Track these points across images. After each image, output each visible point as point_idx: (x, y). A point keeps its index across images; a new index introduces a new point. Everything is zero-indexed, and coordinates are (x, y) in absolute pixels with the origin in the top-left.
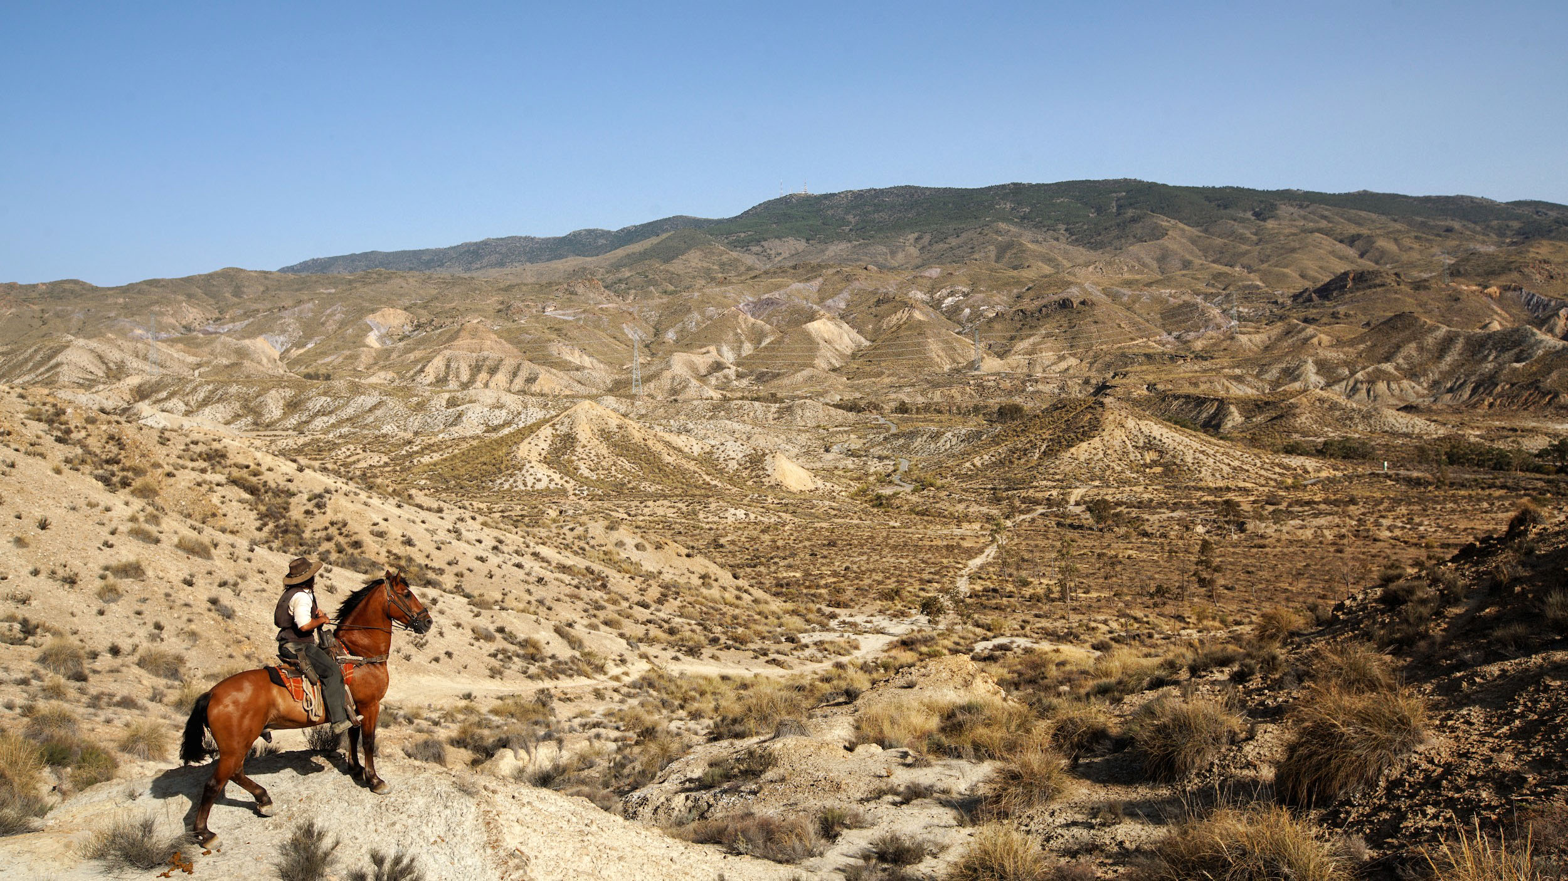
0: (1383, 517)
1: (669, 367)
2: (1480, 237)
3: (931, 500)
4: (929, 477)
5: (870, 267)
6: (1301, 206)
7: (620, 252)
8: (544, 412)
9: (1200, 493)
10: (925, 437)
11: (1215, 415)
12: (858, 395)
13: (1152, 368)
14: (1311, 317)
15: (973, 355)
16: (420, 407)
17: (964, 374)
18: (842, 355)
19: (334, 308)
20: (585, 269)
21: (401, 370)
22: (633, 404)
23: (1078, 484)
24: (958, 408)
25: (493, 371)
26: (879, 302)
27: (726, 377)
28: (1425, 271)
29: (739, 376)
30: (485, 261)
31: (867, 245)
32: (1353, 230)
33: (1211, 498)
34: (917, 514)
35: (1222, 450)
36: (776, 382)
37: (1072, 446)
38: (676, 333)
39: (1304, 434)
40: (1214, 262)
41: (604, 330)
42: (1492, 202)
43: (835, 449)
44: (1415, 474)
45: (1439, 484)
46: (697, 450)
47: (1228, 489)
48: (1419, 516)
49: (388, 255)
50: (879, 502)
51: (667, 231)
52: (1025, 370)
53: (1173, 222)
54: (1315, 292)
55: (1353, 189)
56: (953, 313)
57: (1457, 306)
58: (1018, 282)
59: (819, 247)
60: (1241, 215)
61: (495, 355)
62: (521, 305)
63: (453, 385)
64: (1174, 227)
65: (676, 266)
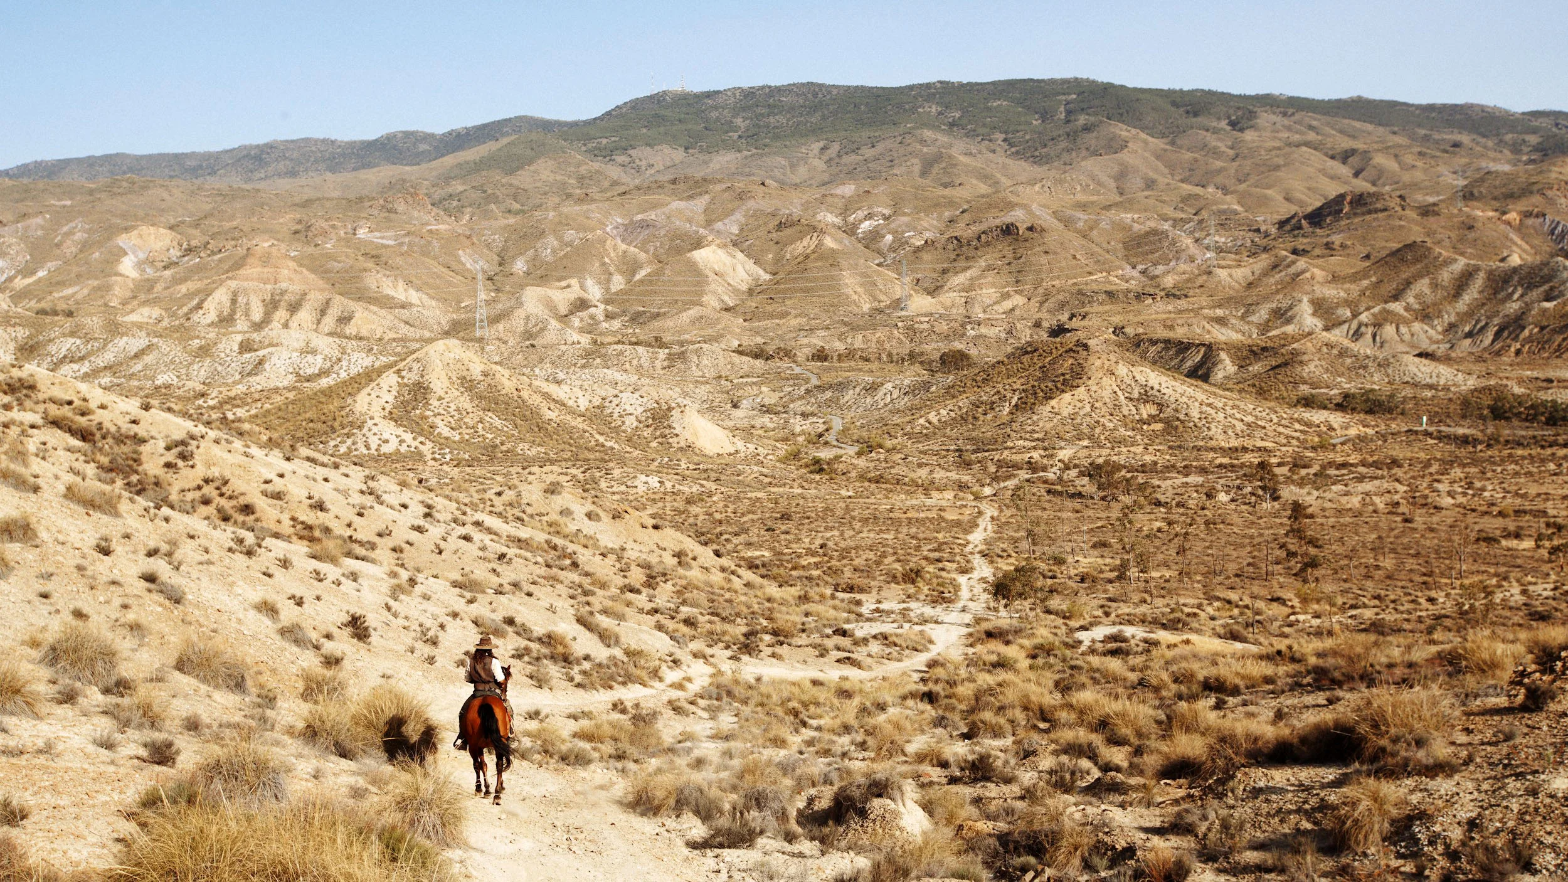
0: (1438, 481)
1: (520, 304)
2: (1491, 154)
3: (884, 465)
4: (875, 436)
5: (768, 182)
6: (1285, 114)
7: (449, 160)
8: (371, 358)
9: (1211, 455)
10: (858, 390)
11: (1202, 363)
12: (759, 340)
13: (1114, 307)
14: (1301, 247)
15: (898, 292)
16: (204, 351)
17: (889, 315)
18: (736, 291)
19: (73, 224)
20: (404, 181)
21: (170, 305)
22: (483, 349)
23: (1063, 444)
24: (890, 355)
25: (294, 308)
26: (780, 226)
27: (592, 317)
28: (1431, 194)
29: (609, 316)
30: (271, 169)
31: (762, 155)
32: (1346, 144)
33: (1226, 461)
34: (870, 481)
35: (1230, 403)
36: (656, 324)
37: (1051, 398)
38: (527, 262)
39: (1314, 386)
40: (1182, 181)
41: (435, 258)
42: (1506, 112)
43: (745, 403)
44: (1461, 431)
45: (1491, 442)
46: (583, 404)
47: (1245, 449)
48: (1481, 480)
49: (139, 158)
50: (818, 466)
51: (508, 134)
52: (962, 311)
53: (1134, 131)
54: (1306, 217)
55: (1345, 95)
56: (871, 240)
57: (1471, 235)
58: (951, 203)
59: (701, 157)
60: (1214, 124)
61: (296, 288)
62: (325, 225)
63: (241, 324)
64: (1134, 137)
65: (523, 178)
